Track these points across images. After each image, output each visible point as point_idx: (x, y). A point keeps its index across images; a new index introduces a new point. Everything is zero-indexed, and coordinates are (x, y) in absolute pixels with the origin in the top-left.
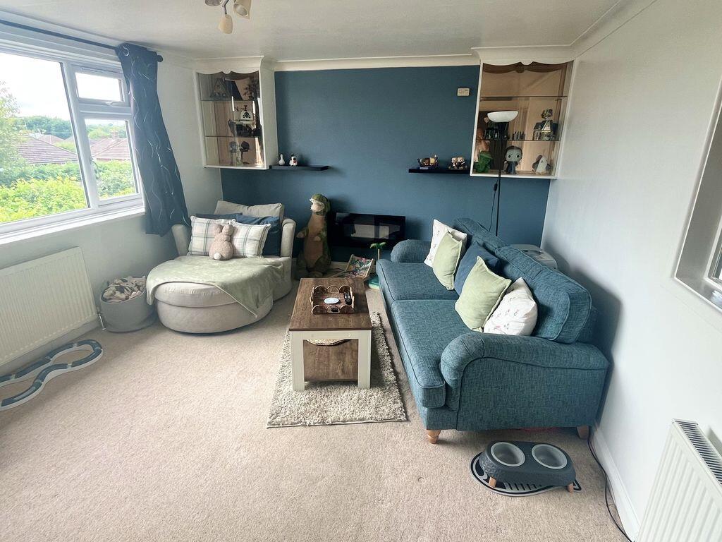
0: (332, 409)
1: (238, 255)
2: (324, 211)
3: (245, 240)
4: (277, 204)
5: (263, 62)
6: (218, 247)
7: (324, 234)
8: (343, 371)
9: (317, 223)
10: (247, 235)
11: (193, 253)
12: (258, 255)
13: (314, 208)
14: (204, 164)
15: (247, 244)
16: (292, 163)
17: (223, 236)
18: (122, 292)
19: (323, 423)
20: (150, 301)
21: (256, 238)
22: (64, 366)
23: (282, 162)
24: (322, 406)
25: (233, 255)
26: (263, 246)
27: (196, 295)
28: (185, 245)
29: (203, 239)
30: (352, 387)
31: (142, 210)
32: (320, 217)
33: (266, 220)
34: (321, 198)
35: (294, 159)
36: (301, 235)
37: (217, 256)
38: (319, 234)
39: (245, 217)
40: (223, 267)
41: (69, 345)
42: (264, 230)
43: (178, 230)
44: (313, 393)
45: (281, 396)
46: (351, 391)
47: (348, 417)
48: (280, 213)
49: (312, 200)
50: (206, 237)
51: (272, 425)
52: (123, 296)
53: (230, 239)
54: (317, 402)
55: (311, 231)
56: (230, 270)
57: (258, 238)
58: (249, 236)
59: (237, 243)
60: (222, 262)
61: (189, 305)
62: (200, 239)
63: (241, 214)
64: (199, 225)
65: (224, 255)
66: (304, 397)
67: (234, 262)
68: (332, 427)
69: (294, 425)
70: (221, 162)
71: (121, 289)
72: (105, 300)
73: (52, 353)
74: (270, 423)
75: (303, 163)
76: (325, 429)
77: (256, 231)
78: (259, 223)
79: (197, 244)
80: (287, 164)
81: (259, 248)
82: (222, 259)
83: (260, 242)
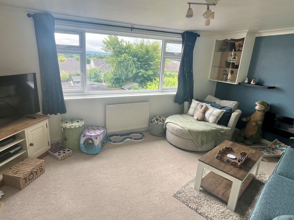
0: (205, 207)
1: (205, 120)
2: (264, 110)
3: (211, 114)
4: (235, 102)
5: (248, 33)
6: (198, 114)
7: (260, 123)
8: (223, 194)
9: (258, 116)
10: (212, 112)
11: (189, 114)
12: (215, 123)
13: (257, 108)
14: (209, 79)
15: (211, 117)
16: (252, 83)
17: (202, 110)
18: (157, 121)
19: (196, 210)
20: (164, 128)
21: (216, 115)
22: (131, 138)
23: (246, 81)
24: (201, 203)
25: (203, 119)
26: (219, 119)
27: (178, 130)
28: (187, 110)
29: (194, 109)
30: (224, 205)
31: (175, 93)
32: (261, 113)
33: (225, 108)
34: (263, 103)
35: (254, 81)
36: (244, 120)
37: (196, 118)
38: (256, 122)
39: (216, 104)
40: (195, 123)
41: (137, 133)
42: (222, 112)
43: (186, 103)
44: (202, 195)
45: (187, 187)
46: (222, 206)
47: (210, 216)
48: (235, 106)
49: (256, 103)
50: (195, 109)
51: (175, 196)
52: (157, 122)
53: (204, 112)
54: (200, 199)
55: (252, 119)
56: (197, 125)
57: (217, 115)
58: (213, 113)
59: (207, 115)
60: (197, 121)
61: (174, 133)
62: (193, 109)
63: (215, 103)
64: (194, 103)
65: (199, 118)
66: (196, 193)
67: (202, 122)
68: (199, 215)
69: (183, 202)
70: (218, 79)
71: (157, 120)
72: (152, 122)
73: (131, 133)
74: (174, 194)
75: (259, 84)
76: (196, 214)
77: (217, 112)
78: (221, 109)
79: (191, 111)
80: (249, 83)
81: (216, 120)
82: (198, 120)
83: (218, 117)
